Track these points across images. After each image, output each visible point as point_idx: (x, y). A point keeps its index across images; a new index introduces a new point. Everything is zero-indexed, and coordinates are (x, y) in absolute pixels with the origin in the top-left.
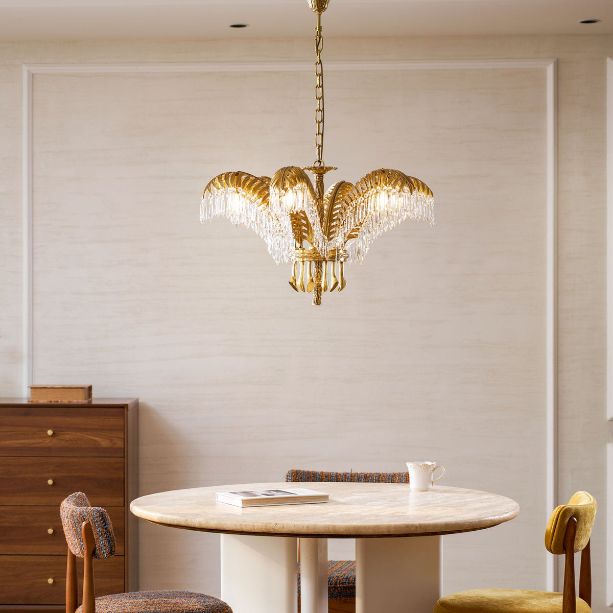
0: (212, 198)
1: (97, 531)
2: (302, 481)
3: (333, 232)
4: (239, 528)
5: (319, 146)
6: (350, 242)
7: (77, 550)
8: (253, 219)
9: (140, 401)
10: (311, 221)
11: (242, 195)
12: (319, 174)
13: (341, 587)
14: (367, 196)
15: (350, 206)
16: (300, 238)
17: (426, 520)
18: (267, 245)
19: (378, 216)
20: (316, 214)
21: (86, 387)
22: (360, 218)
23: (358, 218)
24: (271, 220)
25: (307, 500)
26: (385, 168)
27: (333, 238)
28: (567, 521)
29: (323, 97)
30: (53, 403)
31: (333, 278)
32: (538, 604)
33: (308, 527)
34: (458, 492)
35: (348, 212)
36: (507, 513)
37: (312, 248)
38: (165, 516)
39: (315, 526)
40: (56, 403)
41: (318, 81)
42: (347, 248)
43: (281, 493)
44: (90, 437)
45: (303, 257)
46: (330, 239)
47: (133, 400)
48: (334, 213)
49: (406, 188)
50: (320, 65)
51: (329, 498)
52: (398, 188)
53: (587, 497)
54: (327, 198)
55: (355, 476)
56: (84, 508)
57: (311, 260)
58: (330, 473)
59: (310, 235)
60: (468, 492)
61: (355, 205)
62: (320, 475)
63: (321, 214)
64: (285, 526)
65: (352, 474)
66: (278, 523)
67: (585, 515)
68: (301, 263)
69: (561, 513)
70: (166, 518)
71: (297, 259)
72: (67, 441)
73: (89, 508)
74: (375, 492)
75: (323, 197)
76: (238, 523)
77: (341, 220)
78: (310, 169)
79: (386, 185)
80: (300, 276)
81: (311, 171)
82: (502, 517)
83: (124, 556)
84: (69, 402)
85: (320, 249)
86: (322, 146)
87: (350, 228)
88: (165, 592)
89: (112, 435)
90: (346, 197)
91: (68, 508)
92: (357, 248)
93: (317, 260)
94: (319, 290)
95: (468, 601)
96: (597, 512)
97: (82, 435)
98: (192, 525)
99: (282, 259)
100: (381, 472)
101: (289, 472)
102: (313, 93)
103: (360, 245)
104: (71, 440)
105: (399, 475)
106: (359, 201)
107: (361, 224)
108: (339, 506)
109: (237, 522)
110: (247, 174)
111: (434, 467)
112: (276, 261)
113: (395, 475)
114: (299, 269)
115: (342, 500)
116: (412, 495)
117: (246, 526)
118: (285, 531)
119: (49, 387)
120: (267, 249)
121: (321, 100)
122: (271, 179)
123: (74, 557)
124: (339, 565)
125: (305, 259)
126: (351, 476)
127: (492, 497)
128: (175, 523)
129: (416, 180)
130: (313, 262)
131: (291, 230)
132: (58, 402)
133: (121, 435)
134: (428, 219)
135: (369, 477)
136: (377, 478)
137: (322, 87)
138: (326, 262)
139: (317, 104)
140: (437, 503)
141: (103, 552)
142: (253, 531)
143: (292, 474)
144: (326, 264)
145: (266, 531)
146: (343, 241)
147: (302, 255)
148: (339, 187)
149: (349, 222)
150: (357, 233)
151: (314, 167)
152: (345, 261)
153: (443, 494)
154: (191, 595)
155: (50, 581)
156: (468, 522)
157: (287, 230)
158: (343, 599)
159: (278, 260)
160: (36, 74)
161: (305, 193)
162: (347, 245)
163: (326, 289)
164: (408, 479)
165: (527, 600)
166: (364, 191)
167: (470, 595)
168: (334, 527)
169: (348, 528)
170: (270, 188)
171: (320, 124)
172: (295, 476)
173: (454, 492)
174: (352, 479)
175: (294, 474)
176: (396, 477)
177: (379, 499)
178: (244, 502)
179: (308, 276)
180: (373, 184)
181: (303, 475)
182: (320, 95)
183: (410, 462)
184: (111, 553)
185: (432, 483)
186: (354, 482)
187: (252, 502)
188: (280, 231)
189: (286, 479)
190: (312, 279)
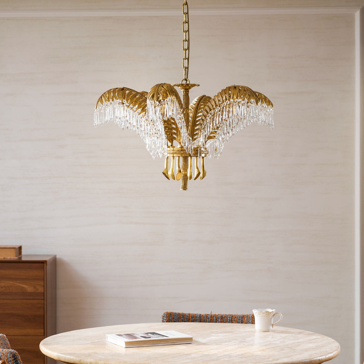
0: (103, 108)
3: (197, 134)
5: (186, 68)
6: (210, 142)
8: (135, 124)
9: (57, 257)
10: (179, 126)
11: (126, 105)
12: (185, 89)
14: (223, 106)
15: (209, 114)
16: (171, 139)
18: (146, 144)
19: (231, 121)
20: (183, 120)
21: (17, 247)
22: (217, 123)
23: (216, 123)
24: (148, 124)
25: (177, 341)
26: (236, 85)
27: (196, 138)
29: (188, 31)
31: (196, 170)
34: (292, 333)
35: (208, 119)
36: (331, 353)
37: (180, 146)
41: (185, 18)
42: (207, 146)
43: (155, 336)
44: (19, 284)
45: (173, 153)
46: (194, 140)
47: (53, 257)
48: (197, 119)
49: (253, 100)
50: (186, 5)
51: (193, 339)
52: (246, 100)
54: (192, 108)
55: (214, 317)
57: (179, 155)
58: (195, 314)
59: (179, 137)
60: (300, 333)
61: (213, 113)
62: (187, 316)
63: (187, 121)
65: (211, 315)
68: (172, 158)
71: (169, 155)
72: (2, 287)
73: (4, 350)
74: (228, 332)
75: (188, 107)
77: (203, 125)
78: (178, 86)
79: (237, 98)
80: (171, 168)
81: (179, 87)
82: (327, 356)
84: (4, 258)
85: (186, 147)
86: (188, 68)
87: (209, 131)
89: (35, 283)
90: (206, 107)
92: (215, 146)
93: (183, 155)
94: (185, 179)
97: (13, 283)
99: (157, 155)
100: (233, 314)
101: (164, 313)
102: (181, 27)
103: (217, 144)
104: (5, 287)
105: (247, 316)
106: (217, 110)
107: (218, 128)
108: (201, 346)
110: (130, 89)
111: (274, 313)
112: (153, 157)
113: (244, 316)
114: (170, 162)
115: (204, 341)
116: (257, 335)
120: (146, 147)
121: (187, 33)
122: (148, 93)
125: (175, 155)
126: (211, 317)
127: (319, 337)
129: (260, 94)
130: (181, 157)
131: (164, 133)
133: (42, 283)
134: (269, 124)
135: (224, 318)
136: (230, 319)
137: (188, 22)
138: (191, 157)
139: (184, 36)
143: (167, 315)
144: (191, 159)
146: (204, 141)
147: (172, 152)
148: (201, 100)
149: (209, 126)
150: (214, 135)
151: (182, 84)
152: (205, 156)
153: (281, 335)
156: (301, 362)
157: (161, 133)
159: (154, 155)
161: (175, 104)
162: (207, 144)
163: (191, 178)
164: (253, 320)
166: (220, 102)
170: (147, 100)
171: (186, 51)
172: (169, 317)
173: (289, 333)
174: (212, 319)
175: (168, 315)
176: (245, 318)
177: (232, 340)
178: (127, 343)
179: (177, 168)
180: (228, 97)
181: (175, 316)
182: (186, 29)
183: (255, 310)
185: (273, 325)
186: (213, 322)
187: (133, 343)
188: (155, 133)
189: (162, 320)
190: (180, 170)
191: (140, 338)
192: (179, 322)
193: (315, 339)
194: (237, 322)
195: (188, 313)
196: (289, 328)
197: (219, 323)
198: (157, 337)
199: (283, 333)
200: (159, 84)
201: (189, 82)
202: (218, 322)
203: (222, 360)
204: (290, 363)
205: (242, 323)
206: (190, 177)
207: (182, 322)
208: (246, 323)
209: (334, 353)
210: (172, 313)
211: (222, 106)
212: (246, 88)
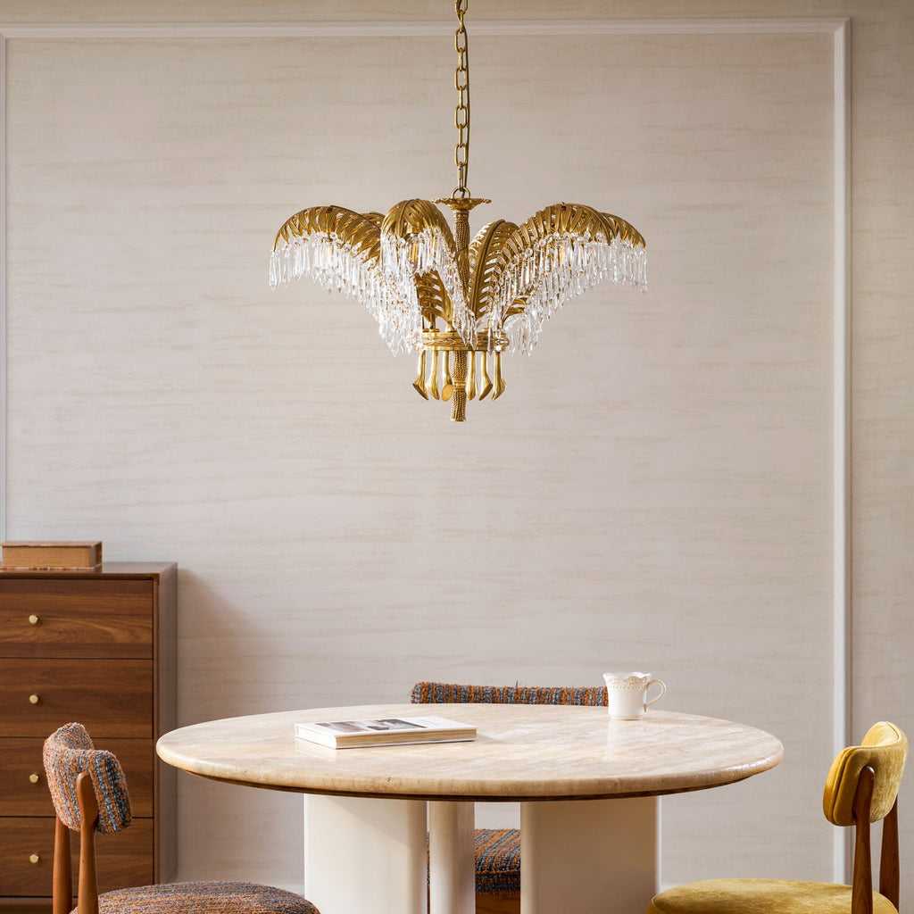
0: (288, 249)
1: (101, 789)
2: (437, 702)
3: (485, 304)
4: (329, 785)
5: (462, 165)
6: (513, 320)
7: (69, 819)
8: (355, 283)
9: (179, 567)
10: (448, 287)
11: (338, 244)
12: (461, 210)
13: (497, 874)
14: (538, 246)
15: (511, 264)
16: (431, 314)
17: (632, 773)
18: (379, 325)
19: (556, 278)
20: (457, 274)
21: (93, 545)
22: (527, 282)
23: (524, 282)
24: (384, 284)
25: (443, 737)
26: (567, 201)
27: (483, 313)
28: (859, 772)
29: (467, 87)
30: (38, 571)
31: (483, 379)
32: (812, 905)
33: (440, 784)
34: (687, 722)
35: (508, 273)
36: (764, 759)
37: (450, 330)
38: (210, 764)
40: (43, 572)
41: (460, 61)
42: (506, 329)
43: (398, 725)
44: (98, 626)
45: (435, 345)
46: (479, 315)
47: (168, 567)
48: (486, 272)
49: (600, 235)
50: (463, 34)
51: (478, 733)
52: (588, 234)
53: (892, 732)
54: (476, 248)
55: (522, 692)
56: (80, 751)
57: (448, 348)
58: (483, 688)
59: (447, 311)
60: (701, 723)
61: (518, 261)
62: (466, 692)
63: (464, 276)
64: (403, 782)
65: (517, 690)
66: (393, 777)
67: (888, 762)
68: (433, 355)
69: (848, 761)
71: (426, 348)
72: (61, 633)
73: (88, 752)
74: (552, 721)
75: (467, 246)
76: (328, 777)
77: (497, 286)
78: (447, 202)
80: (432, 374)
81: (449, 205)
82: (754, 765)
83: (153, 818)
85: (462, 331)
86: (466, 165)
87: (511, 299)
88: (213, 885)
89: (133, 624)
90: (505, 248)
91: (57, 749)
92: (523, 330)
93: (458, 349)
94: (461, 397)
95: (700, 900)
96: (908, 757)
97: (84, 623)
98: (255, 780)
99: (402, 347)
100: (564, 687)
101: (416, 685)
102: (451, 78)
103: (528, 325)
104: (66, 631)
105: (594, 691)
106: (526, 255)
107: (529, 291)
108: (493, 746)
109: (327, 775)
110: (346, 210)
111: (648, 681)
112: (393, 351)
113: (587, 691)
114: (430, 363)
115: (499, 737)
116: (613, 726)
117: (340, 781)
118: (403, 790)
119: (32, 545)
120: (378, 330)
121: (465, 91)
122: (384, 217)
123: (65, 829)
124: (496, 838)
125: (439, 348)
126: (516, 693)
127: (740, 730)
128: (228, 775)
129: (618, 219)
130: (451, 353)
131: (415, 301)
132: (46, 569)
133: (148, 623)
134: (636, 283)
135: (545, 695)
136: (557, 696)
137: (466, 69)
138: (473, 352)
139: (458, 98)
140: (650, 742)
141: (111, 821)
142: (353, 790)
143: (421, 689)
144: (473, 355)
145: (372, 790)
146: (499, 319)
147: (433, 341)
148: (494, 230)
149: (509, 288)
150: (521, 306)
151: (453, 199)
152: (503, 349)
153: (662, 726)
154: (254, 889)
155: (34, 858)
157: (409, 301)
158: (501, 893)
159: (395, 348)
160: (11, 39)
161: (438, 242)
162: (507, 325)
163: (472, 395)
164: (606, 699)
165: (797, 899)
166: (533, 239)
167: (704, 890)
168: (483, 784)
169: (504, 786)
170: (382, 233)
171: (463, 129)
172: (426, 693)
173: (680, 722)
174: (518, 698)
175: (423, 690)
176: (588, 695)
177: (558, 735)
178: (339, 740)
179: (444, 375)
180: (548, 228)
181: (438, 692)
182: (463, 83)
183: (608, 674)
184: (124, 824)
185: (645, 706)
186: (520, 703)
187: (353, 740)
188: (398, 302)
189: (411, 699)
190: (450, 380)
191: (366, 730)
192: (447, 703)
193: (734, 733)
194: (572, 704)
195: (467, 684)
197: (534, 705)
198: (402, 728)
199: (667, 722)
200: (406, 201)
201: (468, 194)
202: (532, 704)
203: (537, 770)
205: (582, 704)
206: (471, 393)
207: (455, 703)
208: (592, 705)
210: (433, 684)
211: (536, 246)
212: (587, 210)
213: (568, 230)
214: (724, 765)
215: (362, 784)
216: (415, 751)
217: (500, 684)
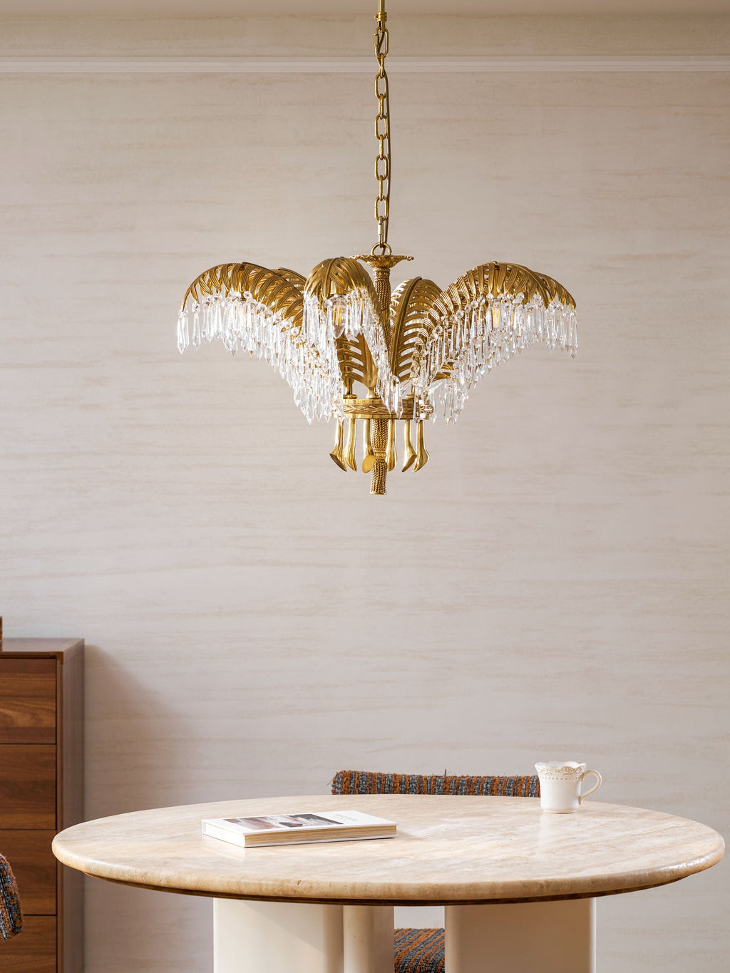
0: (198, 309)
2: (359, 792)
3: (406, 367)
4: (234, 889)
5: (383, 220)
6: (437, 385)
9: (87, 643)
10: (373, 352)
11: (251, 304)
12: (381, 267)
14: (470, 309)
15: (439, 326)
16: (349, 379)
17: (560, 874)
18: (292, 390)
25: (360, 834)
26: (500, 261)
27: (406, 376)
29: (388, 135)
31: (406, 448)
33: (353, 888)
34: (623, 815)
36: (702, 857)
37: (371, 397)
38: (108, 864)
39: (366, 886)
41: (380, 107)
43: (312, 821)
45: (354, 412)
47: (75, 643)
48: (406, 334)
49: (537, 297)
50: (384, 78)
51: (397, 829)
52: (521, 296)
54: (395, 309)
55: (451, 781)
57: (368, 416)
58: (409, 776)
59: (369, 375)
60: (640, 815)
62: (391, 781)
64: (314, 885)
65: (446, 778)
66: (303, 879)
68: (351, 423)
70: (111, 870)
71: (345, 416)
74: (480, 815)
75: (388, 307)
76: (234, 880)
78: (366, 259)
80: (350, 444)
81: (368, 262)
82: (691, 864)
83: (56, 915)
85: (387, 398)
86: (387, 220)
89: (35, 706)
93: (377, 417)
94: (382, 469)
98: (155, 883)
99: (317, 415)
100: (496, 776)
101: (337, 774)
102: (372, 127)
105: (527, 780)
107: (456, 355)
108: (415, 844)
109: (232, 877)
110: (260, 267)
111: (583, 771)
112: (307, 418)
113: (520, 780)
114: (347, 433)
116: (545, 820)
117: (246, 884)
118: (314, 893)
120: (292, 396)
121: (386, 141)
122: (306, 279)
124: (422, 938)
125: (358, 416)
126: (445, 782)
127: (681, 824)
128: (126, 877)
130: (372, 421)
131: (337, 368)
133: (50, 705)
135: (475, 784)
136: (489, 786)
137: (387, 117)
138: (394, 420)
139: (378, 147)
140: (583, 839)
142: (260, 893)
143: (343, 778)
144: (394, 423)
145: (281, 894)
146: (426, 385)
147: (353, 408)
148: (413, 288)
149: (437, 353)
150: (448, 371)
151: (373, 256)
152: (427, 418)
153: (597, 820)
156: (632, 876)
159: (310, 416)
168: (399, 887)
169: (422, 889)
171: (383, 181)
172: (348, 782)
173: (618, 815)
174: (446, 788)
175: (345, 779)
176: (521, 785)
177: (484, 831)
178: (249, 838)
179: (365, 446)
180: (481, 289)
181: (361, 781)
182: (383, 132)
183: (540, 764)
184: (15, 931)
185: (580, 799)
186: (449, 793)
187: (262, 839)
188: (316, 366)
189: (332, 788)
190: (372, 451)
191: (278, 827)
192: (370, 793)
193: (673, 827)
194: (504, 794)
195: (392, 772)
196: (618, 806)
197: (464, 796)
198: (316, 825)
199: (601, 816)
200: (331, 260)
201: (391, 251)
202: (462, 794)
203: (457, 871)
204: (607, 877)
205: (515, 794)
206: (391, 464)
207: (379, 793)
208: (525, 796)
209: (708, 857)
210: (355, 772)
211: (467, 308)
212: (522, 271)
213: (502, 291)
214: (658, 864)
215: (270, 888)
216: (330, 850)
217: (427, 772)
